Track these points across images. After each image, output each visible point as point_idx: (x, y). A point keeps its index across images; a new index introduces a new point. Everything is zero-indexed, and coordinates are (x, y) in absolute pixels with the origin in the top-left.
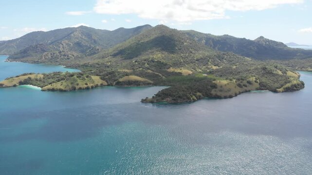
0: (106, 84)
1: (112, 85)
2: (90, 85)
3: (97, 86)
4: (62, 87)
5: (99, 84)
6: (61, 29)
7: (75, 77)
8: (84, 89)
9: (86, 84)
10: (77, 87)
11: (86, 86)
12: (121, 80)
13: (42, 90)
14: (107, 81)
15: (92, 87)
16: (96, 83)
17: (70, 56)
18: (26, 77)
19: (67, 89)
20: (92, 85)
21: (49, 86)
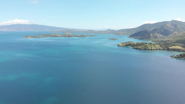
0: (162, 49)
1: (165, 50)
2: (153, 48)
3: (157, 49)
4: (140, 48)
5: (158, 48)
6: (160, 22)
7: (148, 44)
8: (150, 50)
9: (152, 48)
10: (147, 48)
11: (151, 48)
12: (170, 48)
13: (133, 48)
14: (163, 48)
15: (154, 50)
16: (157, 48)
17: (158, 36)
18: (129, 43)
19: (143, 48)
20: (154, 48)
21: (136, 47)
